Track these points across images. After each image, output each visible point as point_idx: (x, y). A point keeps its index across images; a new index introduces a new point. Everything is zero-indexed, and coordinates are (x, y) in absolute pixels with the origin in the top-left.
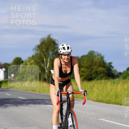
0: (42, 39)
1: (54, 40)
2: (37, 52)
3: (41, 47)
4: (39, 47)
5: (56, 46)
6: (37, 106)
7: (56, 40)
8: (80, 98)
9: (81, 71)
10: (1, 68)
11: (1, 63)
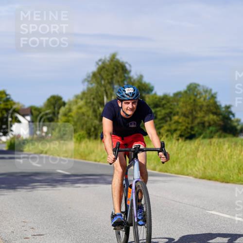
0: (100, 60)
1: (123, 62)
2: (90, 86)
3: (98, 75)
4: (94, 75)
5: (126, 75)
7: (127, 63)
8: (171, 173)
9: (173, 121)
10: (24, 116)
11: (24, 106)
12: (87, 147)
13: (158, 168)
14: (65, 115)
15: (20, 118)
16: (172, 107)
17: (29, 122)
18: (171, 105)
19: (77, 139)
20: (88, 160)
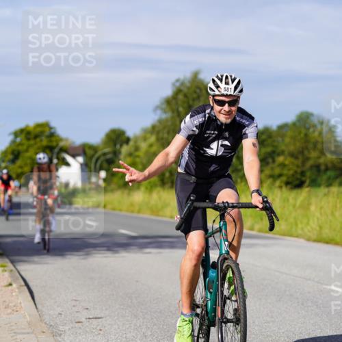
0: (177, 81)
2: (164, 116)
3: (174, 102)
4: (168, 102)
6: (166, 252)
9: (277, 163)
10: (74, 156)
11: (74, 143)
12: (160, 198)
13: (257, 227)
14: (130, 155)
15: (69, 159)
16: (276, 144)
17: (81, 165)
18: (274, 141)
19: (147, 188)
20: (162, 216)
